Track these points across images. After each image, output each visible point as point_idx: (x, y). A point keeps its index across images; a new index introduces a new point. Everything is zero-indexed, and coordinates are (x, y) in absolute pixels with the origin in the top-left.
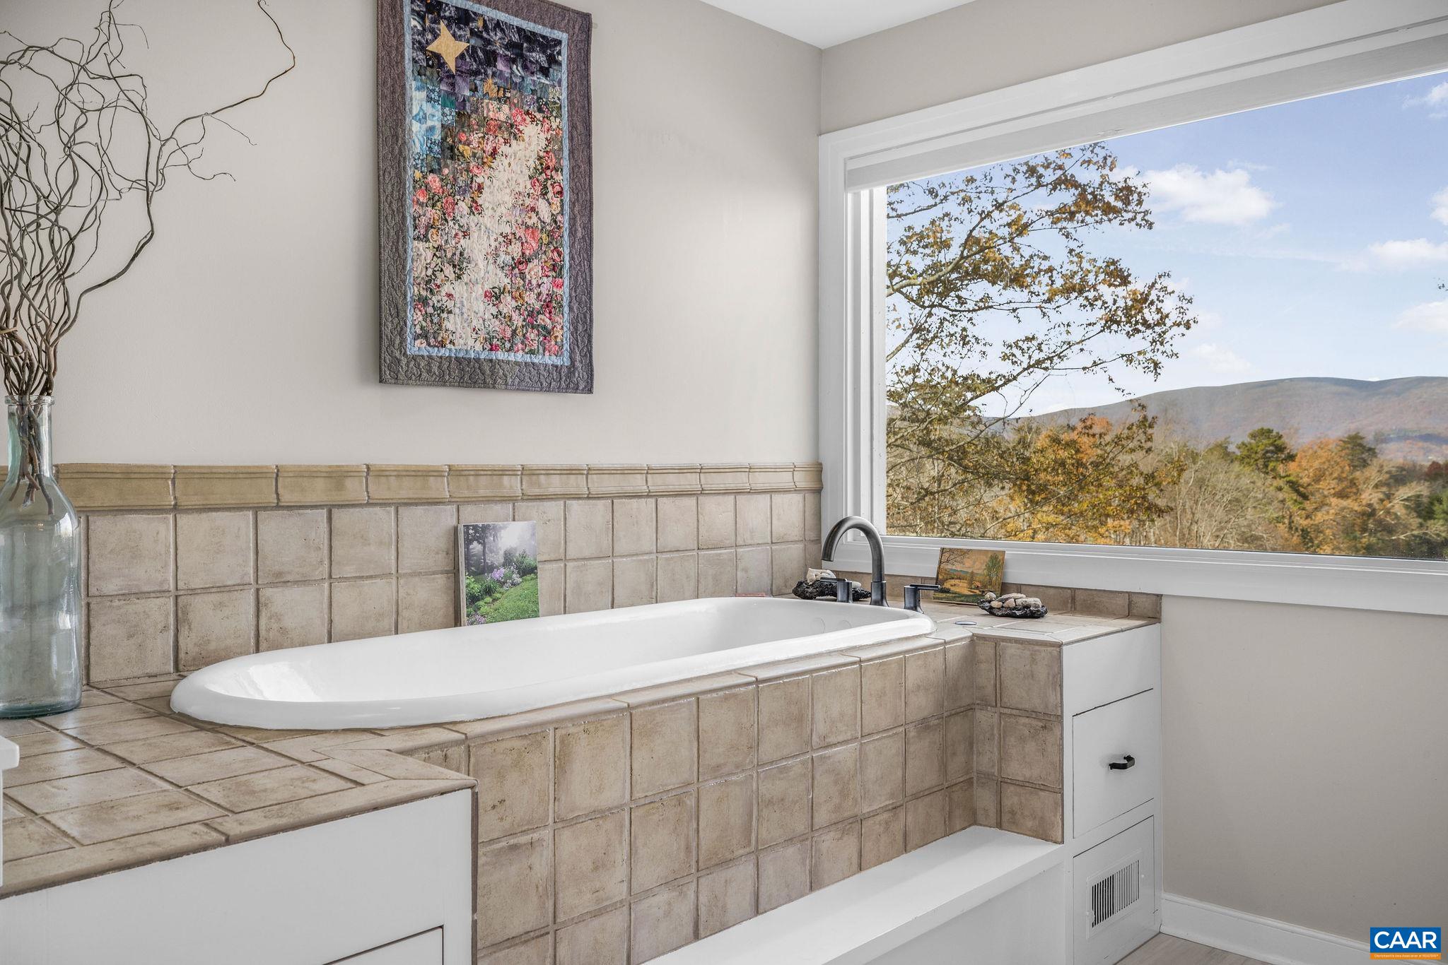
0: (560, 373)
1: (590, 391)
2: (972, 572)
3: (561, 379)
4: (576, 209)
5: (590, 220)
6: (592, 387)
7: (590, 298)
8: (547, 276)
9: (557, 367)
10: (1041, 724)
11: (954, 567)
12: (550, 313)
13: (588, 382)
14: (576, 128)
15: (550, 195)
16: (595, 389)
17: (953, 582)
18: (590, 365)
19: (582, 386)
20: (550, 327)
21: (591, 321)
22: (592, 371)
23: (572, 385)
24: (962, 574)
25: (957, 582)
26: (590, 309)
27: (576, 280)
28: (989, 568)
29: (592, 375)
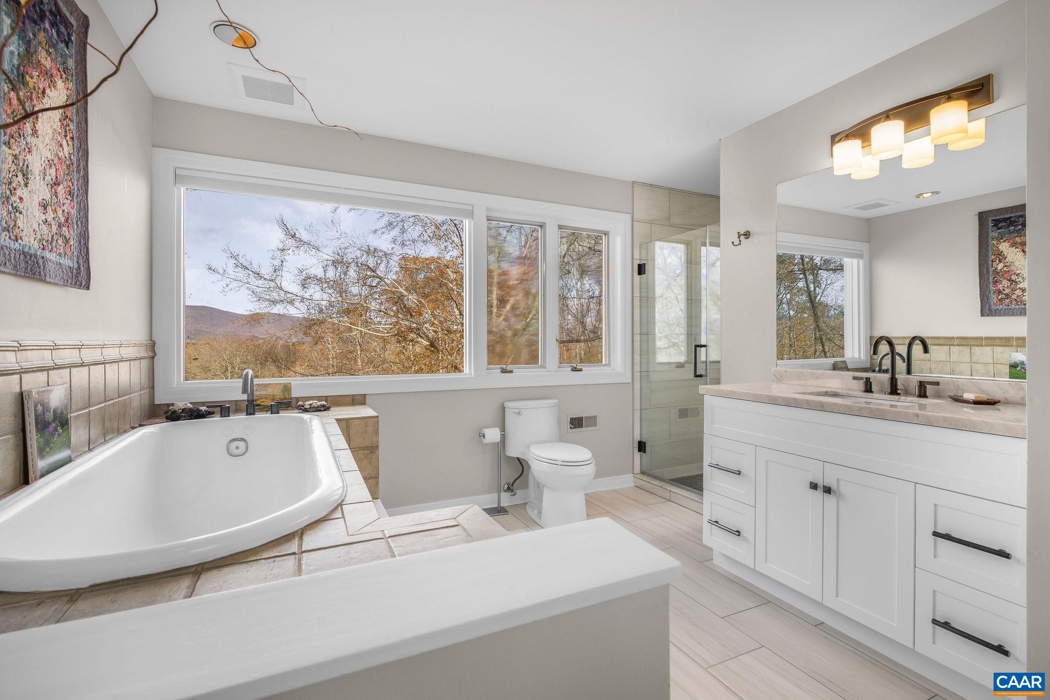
0: (72, 273)
1: (88, 288)
2: (273, 394)
3: (73, 277)
4: (80, 154)
5: (87, 165)
6: (89, 285)
7: (87, 221)
8: (67, 199)
9: (70, 268)
10: (369, 451)
11: (261, 393)
12: (68, 227)
13: (87, 282)
14: (79, 94)
15: (68, 138)
16: (90, 288)
17: (262, 400)
18: (89, 268)
19: (84, 283)
20: (68, 238)
21: (88, 237)
22: (90, 274)
23: (78, 283)
24: (267, 396)
25: (264, 400)
26: (87, 229)
27: (80, 206)
28: (283, 392)
29: (90, 277)
